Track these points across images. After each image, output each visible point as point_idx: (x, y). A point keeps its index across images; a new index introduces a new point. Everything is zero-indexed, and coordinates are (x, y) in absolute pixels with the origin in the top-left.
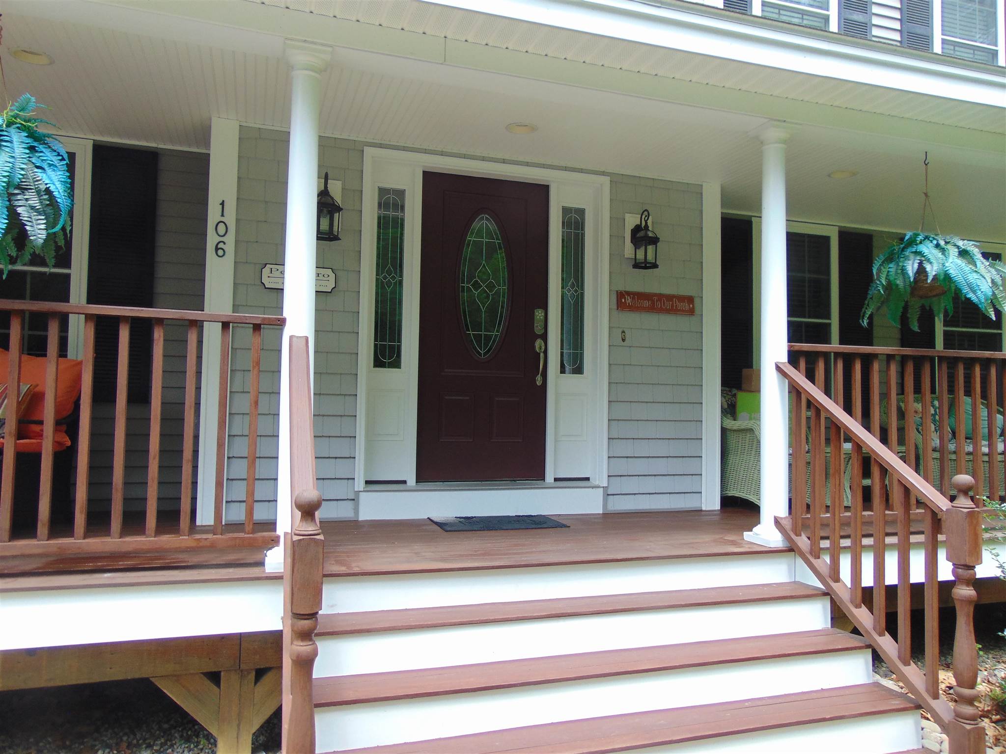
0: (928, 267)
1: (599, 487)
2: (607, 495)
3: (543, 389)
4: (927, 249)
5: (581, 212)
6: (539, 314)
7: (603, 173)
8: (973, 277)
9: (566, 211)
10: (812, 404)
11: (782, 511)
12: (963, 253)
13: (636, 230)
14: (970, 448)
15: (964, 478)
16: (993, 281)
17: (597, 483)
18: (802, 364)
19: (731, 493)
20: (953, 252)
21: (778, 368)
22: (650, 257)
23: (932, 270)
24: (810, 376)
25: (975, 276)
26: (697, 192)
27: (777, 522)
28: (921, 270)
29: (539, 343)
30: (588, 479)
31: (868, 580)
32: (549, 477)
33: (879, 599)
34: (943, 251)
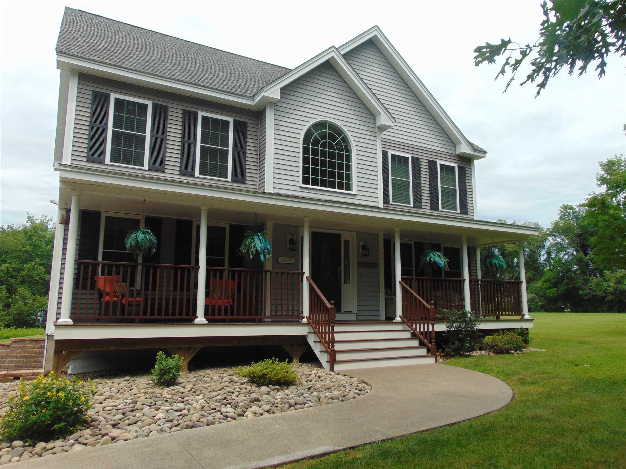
0: (432, 259)
1: (355, 313)
2: (357, 316)
3: (340, 288)
4: (431, 255)
5: (349, 241)
6: (339, 268)
7: (355, 232)
8: (441, 262)
9: (345, 241)
10: (407, 289)
11: (401, 314)
12: (439, 256)
13: (363, 246)
14: (450, 304)
15: (433, 302)
16: (444, 262)
17: (354, 312)
18: (404, 281)
19: (388, 316)
20: (437, 255)
21: (399, 282)
22: (367, 254)
23: (432, 260)
24: (406, 284)
25: (441, 261)
26: (377, 235)
27: (400, 317)
28: (430, 259)
29: (339, 276)
30: (352, 312)
31: (422, 330)
32: (343, 312)
33: (424, 334)
34: (434, 255)
